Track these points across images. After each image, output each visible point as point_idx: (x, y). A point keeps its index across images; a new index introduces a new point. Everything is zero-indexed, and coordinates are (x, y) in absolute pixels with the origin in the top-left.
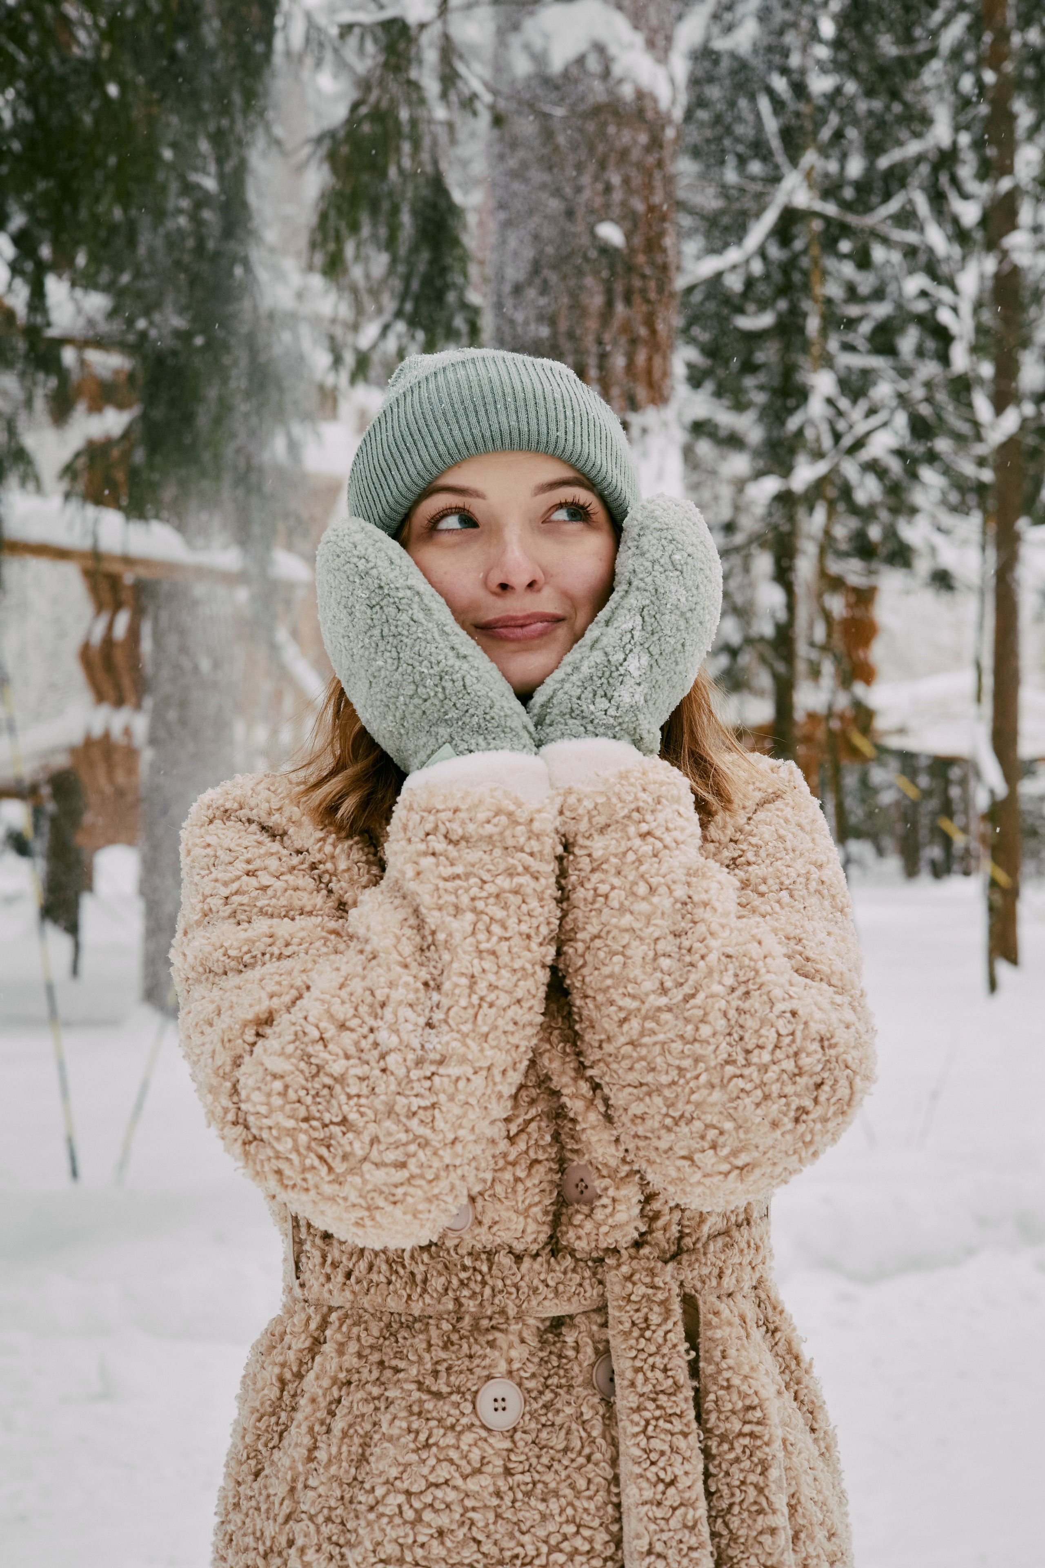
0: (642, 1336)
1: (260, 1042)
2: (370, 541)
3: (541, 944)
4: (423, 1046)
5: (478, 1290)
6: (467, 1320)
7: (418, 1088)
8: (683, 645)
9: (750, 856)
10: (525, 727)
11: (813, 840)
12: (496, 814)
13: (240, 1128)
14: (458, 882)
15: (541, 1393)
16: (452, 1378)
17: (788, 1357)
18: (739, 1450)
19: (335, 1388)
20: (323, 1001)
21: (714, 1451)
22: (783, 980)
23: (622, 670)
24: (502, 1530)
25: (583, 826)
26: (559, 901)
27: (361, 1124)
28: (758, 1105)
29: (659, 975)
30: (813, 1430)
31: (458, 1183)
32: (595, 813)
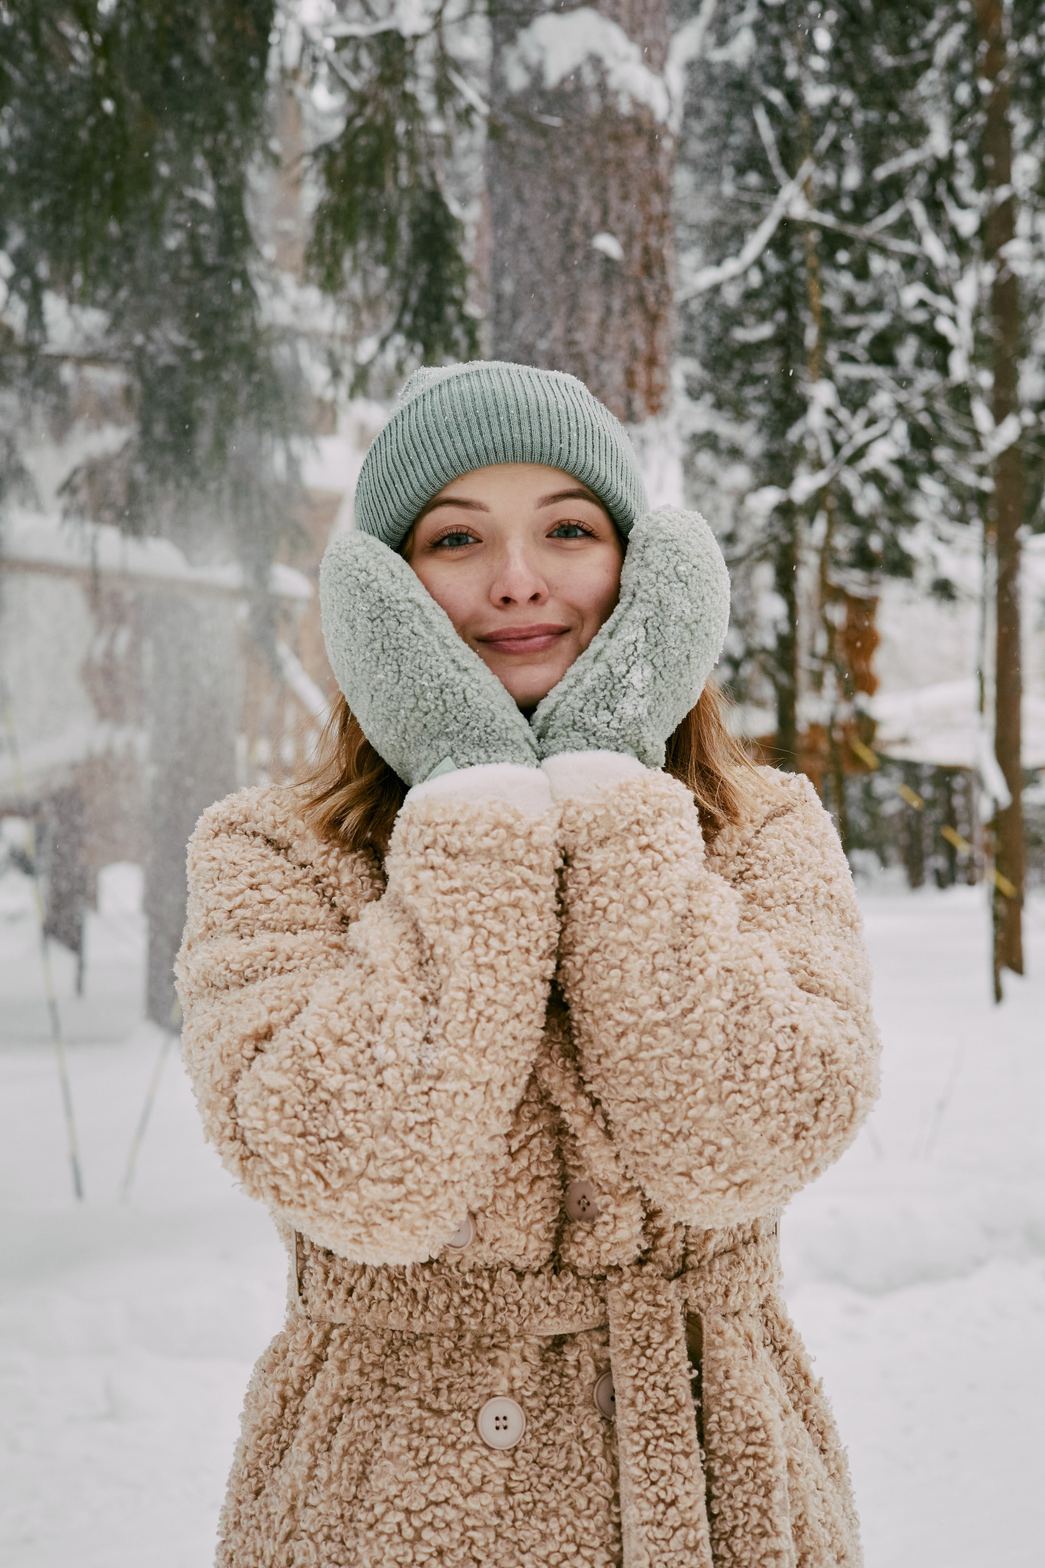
0: (644, 1355)
1: (259, 1057)
2: (371, 554)
3: (541, 958)
4: (420, 1061)
5: (479, 1308)
6: (468, 1339)
7: (415, 1103)
8: (688, 657)
9: (757, 869)
10: (527, 740)
11: (823, 853)
12: (495, 827)
13: (238, 1143)
14: (456, 896)
15: (543, 1412)
16: (453, 1396)
17: (796, 1376)
18: (742, 1472)
19: (336, 1406)
20: (321, 1016)
21: (717, 1473)
22: (782, 995)
23: (625, 682)
24: (502, 1549)
25: (582, 839)
26: (559, 914)
27: (358, 1140)
28: (756, 1121)
29: (656, 989)
30: (823, 1451)
31: (456, 1199)
32: (594, 825)
